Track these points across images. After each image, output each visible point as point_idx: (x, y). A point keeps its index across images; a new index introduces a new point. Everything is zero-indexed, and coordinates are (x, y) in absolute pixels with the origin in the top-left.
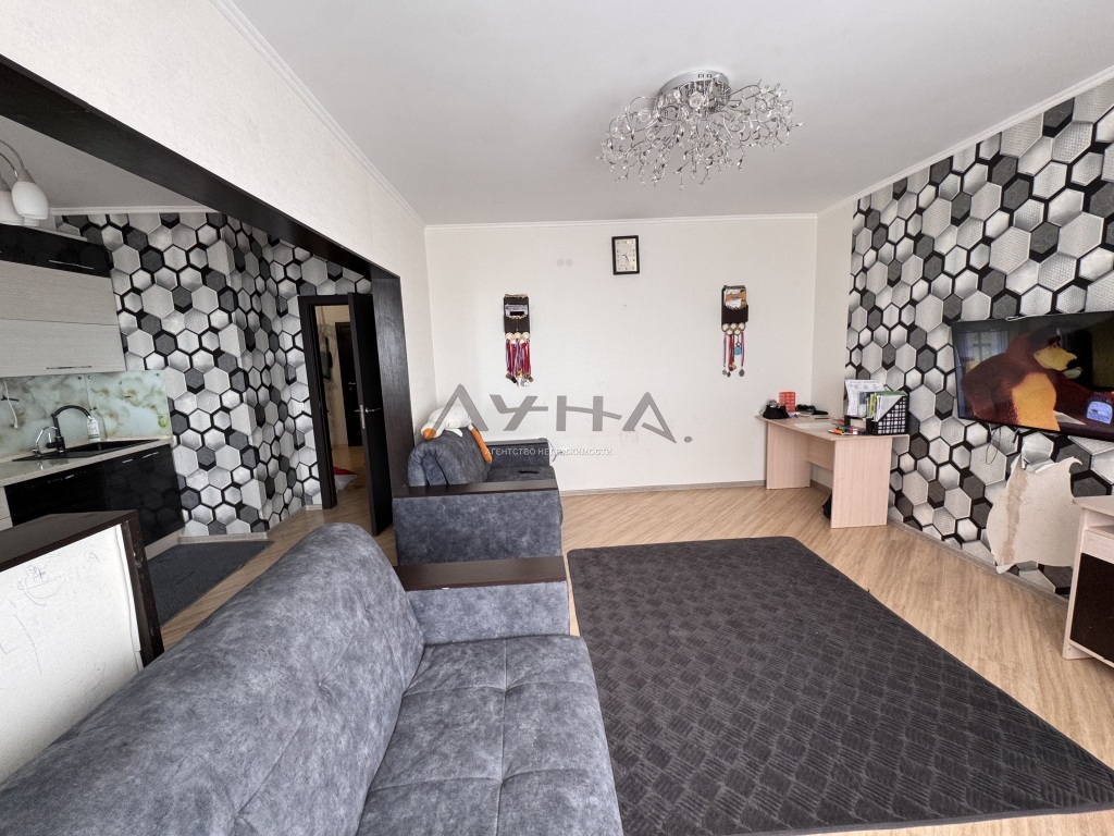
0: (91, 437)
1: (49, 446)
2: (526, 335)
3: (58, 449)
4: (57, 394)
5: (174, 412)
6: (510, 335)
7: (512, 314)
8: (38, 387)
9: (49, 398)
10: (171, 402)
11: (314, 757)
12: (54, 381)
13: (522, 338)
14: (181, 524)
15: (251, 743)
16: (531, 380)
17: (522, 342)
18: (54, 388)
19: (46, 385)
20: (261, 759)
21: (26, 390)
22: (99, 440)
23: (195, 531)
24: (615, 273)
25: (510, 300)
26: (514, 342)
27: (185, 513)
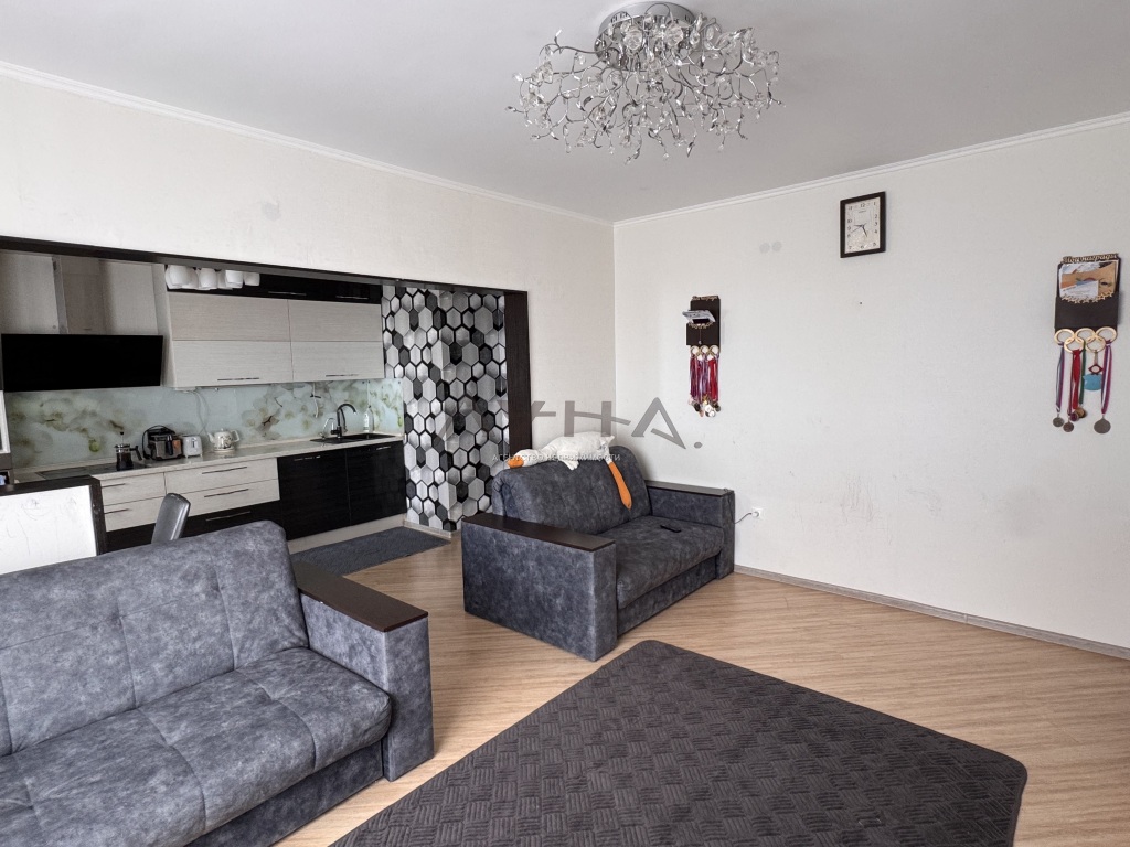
0: (365, 429)
1: (333, 432)
2: (715, 349)
3: (339, 435)
4: (346, 394)
5: (406, 415)
6: (696, 350)
7: (696, 321)
8: (334, 388)
9: (340, 397)
10: (405, 405)
11: (71, 653)
12: (346, 384)
13: (711, 352)
14: (404, 510)
15: (23, 620)
16: (717, 407)
17: (710, 358)
18: (344, 390)
19: (341, 387)
20: (25, 632)
21: (326, 390)
22: (367, 431)
23: (412, 518)
24: (844, 255)
25: (697, 304)
26: (700, 358)
27: (408, 500)
